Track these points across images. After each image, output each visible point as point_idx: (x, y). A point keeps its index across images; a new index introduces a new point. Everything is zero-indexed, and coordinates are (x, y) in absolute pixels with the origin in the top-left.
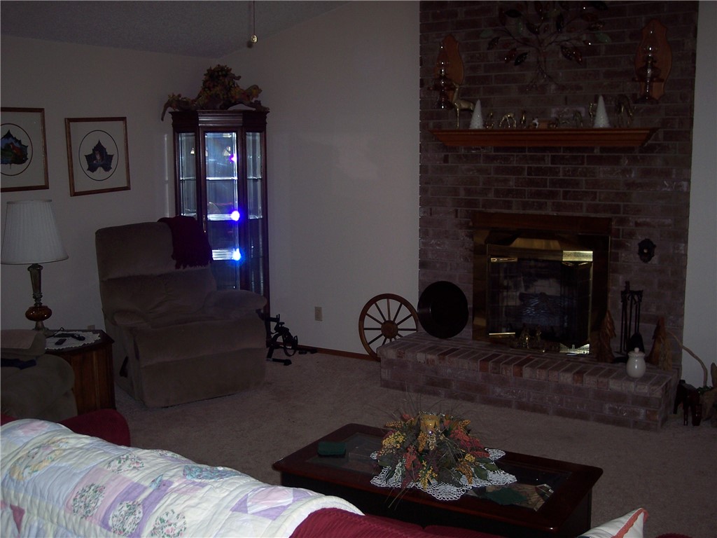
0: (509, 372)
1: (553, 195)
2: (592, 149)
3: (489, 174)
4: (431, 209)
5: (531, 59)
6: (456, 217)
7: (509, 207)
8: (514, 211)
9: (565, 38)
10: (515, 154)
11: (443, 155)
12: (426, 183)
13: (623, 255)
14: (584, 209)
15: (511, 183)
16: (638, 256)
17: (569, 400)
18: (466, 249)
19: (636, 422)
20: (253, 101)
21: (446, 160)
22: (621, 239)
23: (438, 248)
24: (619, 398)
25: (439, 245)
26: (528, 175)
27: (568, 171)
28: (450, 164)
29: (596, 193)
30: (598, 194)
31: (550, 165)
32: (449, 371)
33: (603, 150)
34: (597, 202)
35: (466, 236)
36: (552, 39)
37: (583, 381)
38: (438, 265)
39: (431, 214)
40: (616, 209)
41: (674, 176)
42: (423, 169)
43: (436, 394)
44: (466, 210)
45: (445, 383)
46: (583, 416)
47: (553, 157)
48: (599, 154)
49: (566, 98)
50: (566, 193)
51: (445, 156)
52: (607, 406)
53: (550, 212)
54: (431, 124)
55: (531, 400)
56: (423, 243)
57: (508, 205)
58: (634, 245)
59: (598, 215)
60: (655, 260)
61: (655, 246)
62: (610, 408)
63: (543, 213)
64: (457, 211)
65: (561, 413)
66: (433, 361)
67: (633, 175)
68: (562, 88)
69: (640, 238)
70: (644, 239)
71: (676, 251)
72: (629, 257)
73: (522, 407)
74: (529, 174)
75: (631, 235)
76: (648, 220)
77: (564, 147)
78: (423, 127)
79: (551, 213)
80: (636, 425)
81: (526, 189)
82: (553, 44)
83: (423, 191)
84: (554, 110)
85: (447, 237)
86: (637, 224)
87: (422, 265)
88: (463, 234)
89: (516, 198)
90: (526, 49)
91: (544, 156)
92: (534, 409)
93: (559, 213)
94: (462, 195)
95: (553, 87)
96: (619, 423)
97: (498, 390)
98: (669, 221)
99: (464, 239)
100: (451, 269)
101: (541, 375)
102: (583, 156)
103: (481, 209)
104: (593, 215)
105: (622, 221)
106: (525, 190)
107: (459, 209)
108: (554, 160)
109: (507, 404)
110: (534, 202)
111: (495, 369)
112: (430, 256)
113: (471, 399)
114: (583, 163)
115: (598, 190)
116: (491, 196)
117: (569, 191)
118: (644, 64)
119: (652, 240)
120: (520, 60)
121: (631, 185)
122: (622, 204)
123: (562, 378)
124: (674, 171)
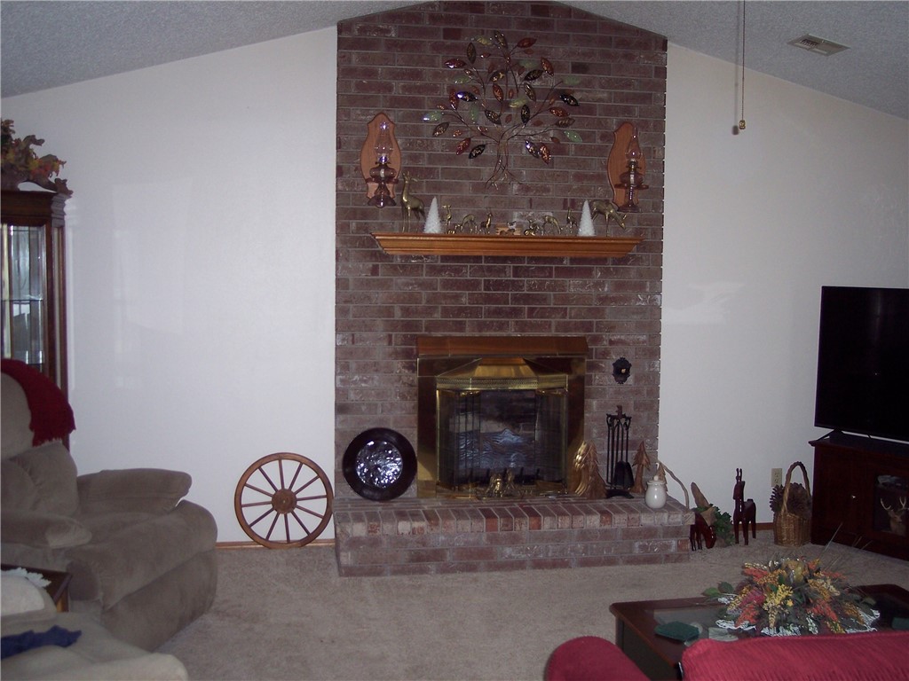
0: (524, 526)
1: (515, 312)
2: (561, 260)
3: (434, 289)
4: (353, 335)
5: (489, 152)
6: (390, 343)
7: (462, 329)
8: (468, 333)
9: (529, 132)
10: (469, 265)
11: (370, 265)
12: (346, 302)
13: (597, 377)
14: (553, 328)
15: (463, 300)
16: (613, 377)
17: (595, 546)
18: (404, 383)
19: (667, 556)
20: (52, 179)
21: (375, 271)
22: (594, 359)
23: (363, 385)
24: (650, 533)
25: (365, 382)
26: (485, 290)
27: (534, 285)
28: (380, 277)
29: (566, 308)
30: (568, 310)
31: (512, 278)
32: (442, 538)
33: (573, 260)
34: (567, 319)
35: (404, 367)
36: (515, 133)
37: (611, 521)
38: (364, 408)
39: (353, 343)
40: (588, 327)
41: (648, 290)
42: (341, 284)
43: (423, 571)
44: (404, 335)
45: (437, 555)
46: (610, 562)
47: (516, 269)
48: (568, 265)
49: (531, 201)
50: (531, 310)
51: (373, 265)
52: (637, 545)
53: (512, 332)
54: (353, 224)
55: (550, 554)
56: (342, 381)
57: (460, 326)
58: (608, 366)
59: (569, 335)
60: (630, 380)
61: (630, 365)
62: (640, 546)
63: (504, 334)
64: (390, 336)
65: (585, 563)
66: (422, 529)
67: (606, 289)
68: (525, 189)
69: (615, 358)
70: (619, 358)
71: (652, 370)
72: (603, 379)
73: (539, 565)
74: (487, 288)
75: (605, 354)
76: (623, 337)
77: (528, 257)
78: (341, 228)
79: (514, 335)
80: (668, 558)
81: (483, 306)
82: (516, 138)
83: (341, 311)
84: (516, 214)
85: (377, 371)
86: (611, 342)
87: (341, 409)
88: (399, 366)
89: (471, 317)
90: (482, 141)
91: (505, 267)
92: (555, 564)
93: (523, 334)
94: (398, 315)
95: (515, 187)
96: (651, 560)
97: (508, 551)
98: (644, 338)
99: (400, 372)
100: (382, 411)
101: (564, 522)
102: (551, 268)
103: (423, 333)
104: (563, 335)
105: (596, 340)
106: (481, 308)
107: (394, 334)
108: (516, 272)
109: (520, 565)
110: (492, 322)
111: (507, 526)
112: (352, 396)
113: (472, 568)
114: (550, 276)
115: (569, 307)
116: (437, 316)
117: (536, 308)
118: (627, 170)
119: (627, 359)
120: (476, 152)
121: (604, 299)
122: (594, 320)
123: (588, 522)
124: (648, 283)
